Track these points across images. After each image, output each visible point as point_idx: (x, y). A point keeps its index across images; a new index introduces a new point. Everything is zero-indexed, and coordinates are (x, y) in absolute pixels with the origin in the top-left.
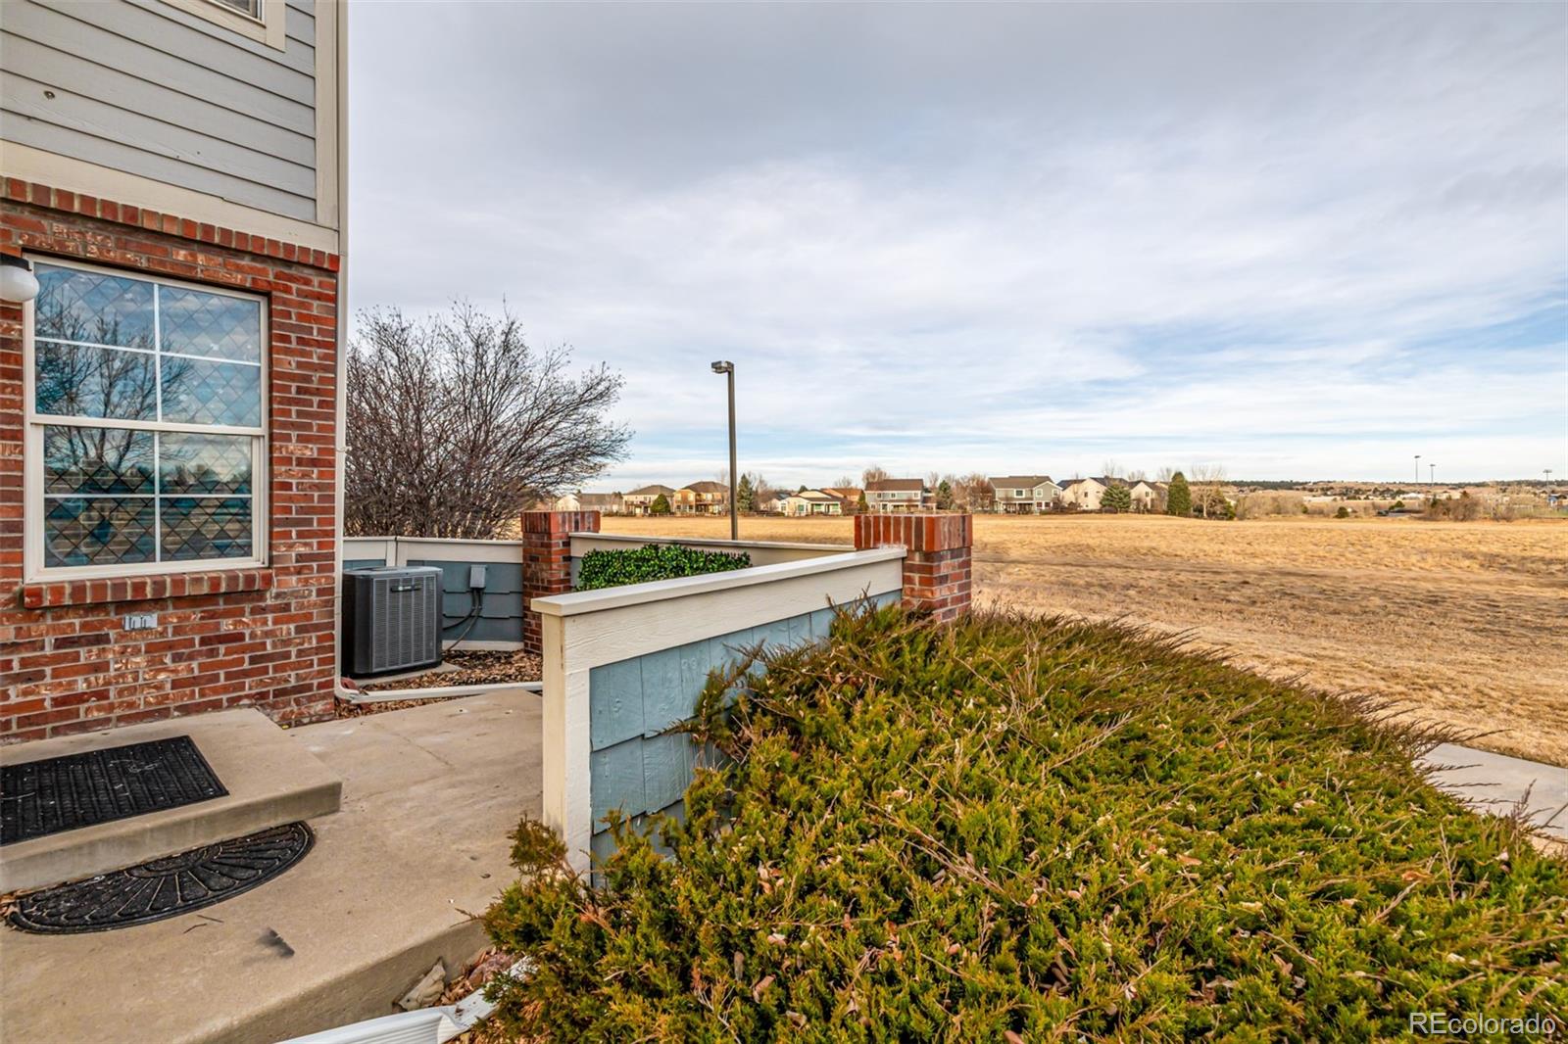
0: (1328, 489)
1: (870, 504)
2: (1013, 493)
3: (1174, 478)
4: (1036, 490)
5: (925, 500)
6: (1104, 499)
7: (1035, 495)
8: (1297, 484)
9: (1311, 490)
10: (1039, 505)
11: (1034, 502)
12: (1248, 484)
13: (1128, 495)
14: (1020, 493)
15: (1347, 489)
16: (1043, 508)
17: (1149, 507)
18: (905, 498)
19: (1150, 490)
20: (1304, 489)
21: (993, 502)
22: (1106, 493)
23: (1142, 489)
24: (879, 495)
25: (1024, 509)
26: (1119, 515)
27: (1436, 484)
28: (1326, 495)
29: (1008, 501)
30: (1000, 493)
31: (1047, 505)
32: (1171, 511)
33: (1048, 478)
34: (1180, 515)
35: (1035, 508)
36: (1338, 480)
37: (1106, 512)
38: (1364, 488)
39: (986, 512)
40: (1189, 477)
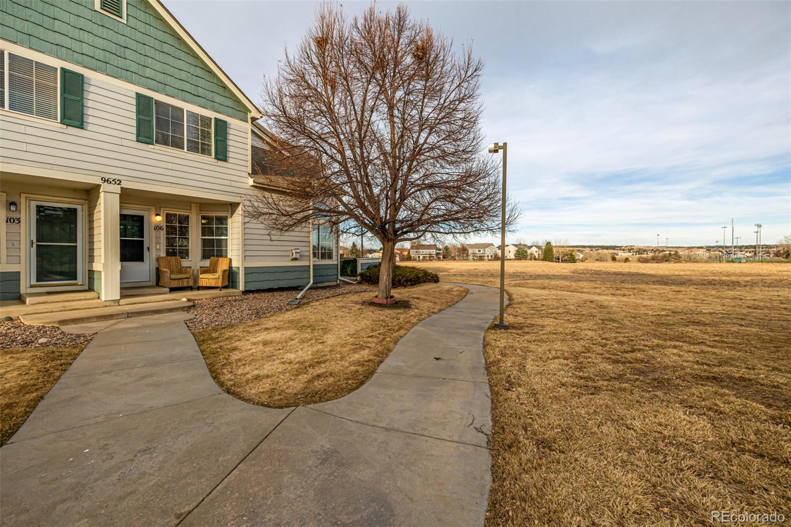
0: (631, 249)
1: (412, 256)
2: (476, 251)
3: (547, 244)
4: (486, 249)
5: (437, 254)
6: (516, 254)
7: (486, 252)
8: (618, 247)
9: (624, 250)
10: (488, 256)
11: (486, 255)
12: (595, 247)
13: (526, 252)
14: (479, 251)
15: (640, 249)
16: (490, 258)
17: (537, 257)
18: (428, 253)
19: (537, 250)
20: (620, 249)
21: (467, 255)
22: (517, 251)
23: (534, 249)
24: (417, 252)
25: (481, 258)
26: (522, 261)
27: (680, 247)
28: (630, 252)
29: (474, 254)
30: (470, 251)
31: (491, 256)
32: (544, 259)
33: (492, 244)
34: (549, 261)
35: (486, 258)
36: (636, 245)
37: (517, 259)
38: (647, 249)
39: (464, 260)
40: (553, 244)
